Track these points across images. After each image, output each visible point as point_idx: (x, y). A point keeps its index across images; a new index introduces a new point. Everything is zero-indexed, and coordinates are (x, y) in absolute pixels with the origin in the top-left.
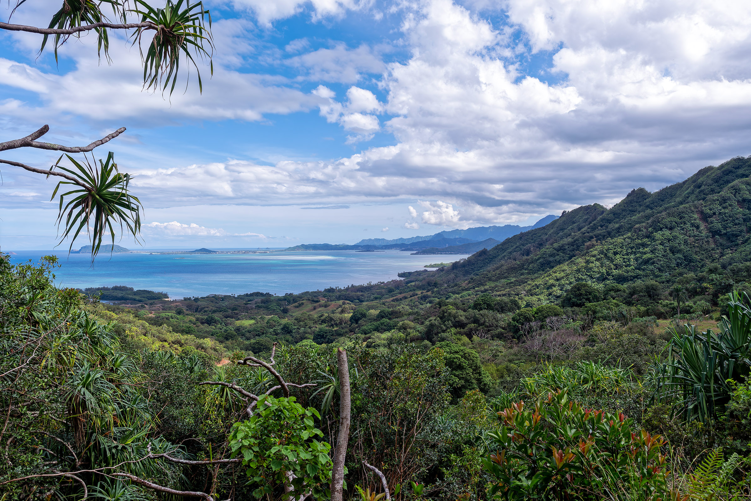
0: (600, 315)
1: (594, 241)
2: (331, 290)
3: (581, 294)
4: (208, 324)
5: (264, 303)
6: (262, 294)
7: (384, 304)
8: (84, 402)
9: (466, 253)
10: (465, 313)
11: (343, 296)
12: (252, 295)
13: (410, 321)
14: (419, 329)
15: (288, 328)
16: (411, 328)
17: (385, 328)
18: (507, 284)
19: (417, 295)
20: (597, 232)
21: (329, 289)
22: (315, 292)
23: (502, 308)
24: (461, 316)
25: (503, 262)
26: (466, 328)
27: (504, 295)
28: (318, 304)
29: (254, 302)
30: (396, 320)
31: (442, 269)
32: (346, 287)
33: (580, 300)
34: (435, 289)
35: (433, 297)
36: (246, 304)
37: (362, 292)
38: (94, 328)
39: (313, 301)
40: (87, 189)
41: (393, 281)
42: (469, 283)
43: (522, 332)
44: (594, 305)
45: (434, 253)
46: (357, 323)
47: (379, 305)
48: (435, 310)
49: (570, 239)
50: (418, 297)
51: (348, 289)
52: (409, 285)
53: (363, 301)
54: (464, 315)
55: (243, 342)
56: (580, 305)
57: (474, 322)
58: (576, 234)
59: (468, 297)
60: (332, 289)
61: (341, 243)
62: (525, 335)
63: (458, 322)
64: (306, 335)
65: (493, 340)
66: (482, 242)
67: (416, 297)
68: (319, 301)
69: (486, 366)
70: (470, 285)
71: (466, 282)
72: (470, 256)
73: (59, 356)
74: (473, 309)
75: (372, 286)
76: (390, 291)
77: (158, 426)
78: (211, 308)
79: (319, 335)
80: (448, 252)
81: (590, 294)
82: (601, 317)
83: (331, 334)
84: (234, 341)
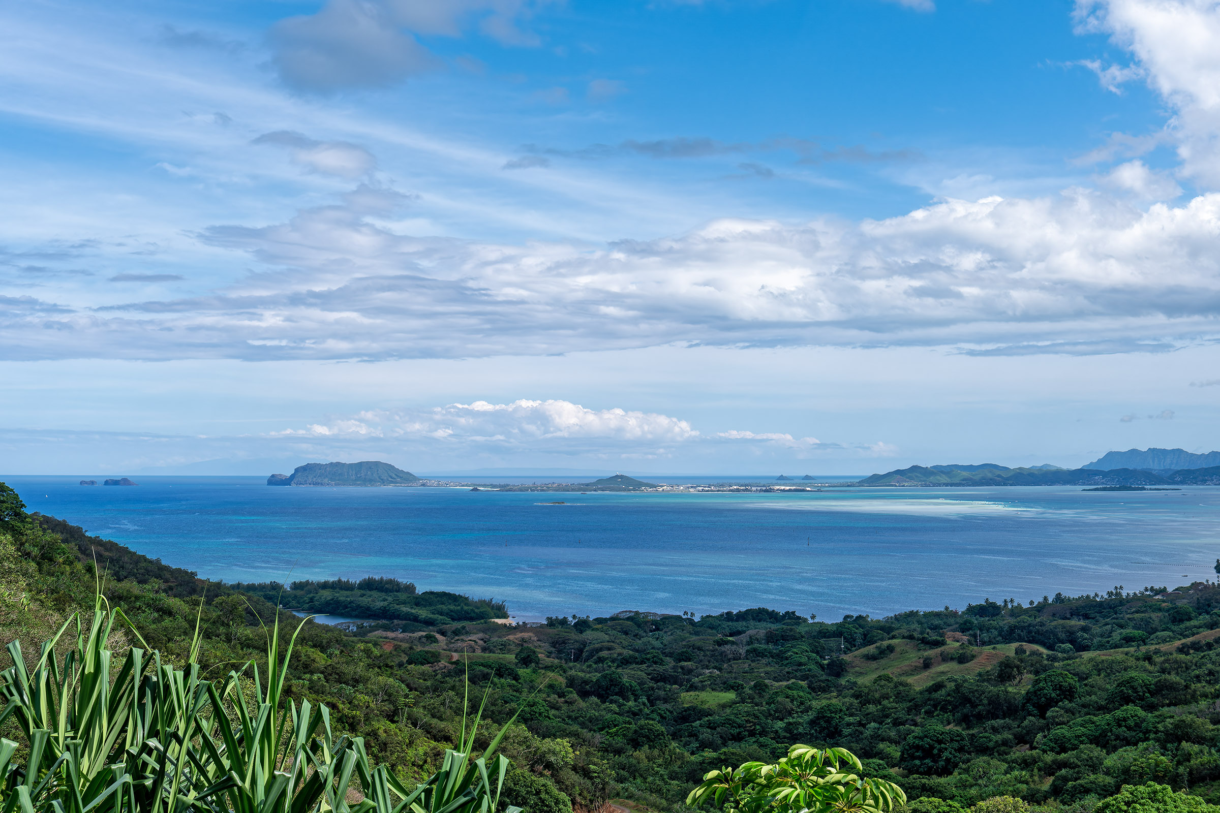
2: (989, 610)
4: (599, 696)
5: (776, 644)
6: (773, 616)
7: (1148, 658)
11: (1023, 628)
12: (742, 616)
15: (829, 720)
17: (1128, 734)
21: (981, 607)
22: (938, 615)
28: (939, 650)
29: (744, 638)
30: (1166, 711)
32: (1038, 600)
36: (720, 643)
37: (1087, 617)
39: (924, 641)
41: (1195, 585)
46: (1042, 716)
47: (1132, 662)
51: (1041, 608)
53: (1083, 648)
60: (993, 605)
61: (1039, 464)
64: (881, 746)
68: (943, 643)
75: (1124, 602)
76: (1178, 617)
78: (619, 650)
79: (918, 748)
83: (956, 745)
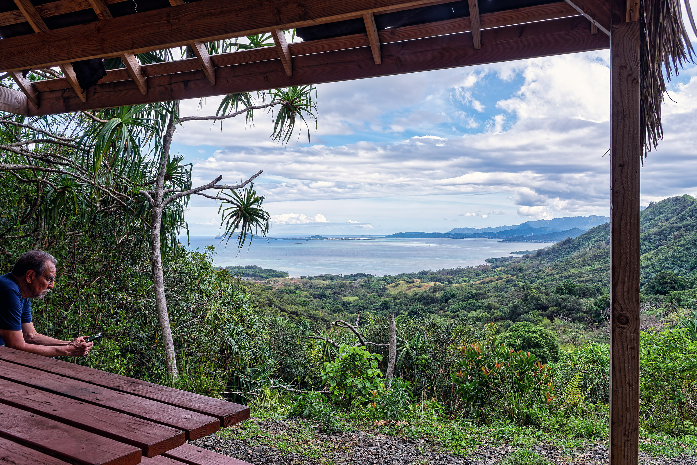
0: (685, 303)
1: (682, 231)
2: (424, 273)
3: (666, 283)
4: (319, 298)
5: (367, 283)
6: (365, 275)
7: (471, 286)
8: (231, 347)
9: (551, 241)
10: (547, 297)
11: (435, 278)
12: (356, 275)
13: (495, 302)
14: (503, 310)
15: (386, 304)
16: (495, 309)
17: (472, 307)
18: (590, 271)
19: (502, 279)
20: (686, 222)
21: (422, 272)
22: (411, 274)
23: (584, 294)
24: (543, 299)
25: (587, 250)
26: (548, 311)
27: (587, 281)
28: (413, 284)
29: (357, 281)
30: (482, 301)
31: (527, 255)
32: (438, 270)
33: (665, 288)
34: (520, 274)
35: (518, 281)
36: (351, 283)
37: (452, 275)
38: (237, 297)
39: (408, 282)
40: (238, 206)
41: (480, 266)
42: (553, 269)
43: (603, 316)
44: (679, 293)
45: (520, 241)
46: (446, 302)
47: (467, 287)
48: (519, 293)
49: (657, 229)
50: (504, 281)
51: (439, 272)
52: (495, 270)
53: (452, 283)
54: (546, 299)
55: (347, 316)
56: (664, 293)
57: (556, 306)
58: (664, 224)
59: (552, 282)
60: (426, 272)
61: (435, 232)
62: (606, 319)
63: (540, 304)
64: (402, 311)
65: (574, 322)
66: (566, 231)
67: (501, 280)
68: (414, 282)
69: (565, 346)
70: (554, 271)
71: (550, 268)
72: (554, 244)
73: (216, 315)
74: (555, 293)
75: (461, 270)
76: (477, 275)
77: (279, 371)
78: (322, 285)
79: (412, 312)
80: (534, 240)
81: (675, 283)
82: (685, 305)
84: (340, 314)
